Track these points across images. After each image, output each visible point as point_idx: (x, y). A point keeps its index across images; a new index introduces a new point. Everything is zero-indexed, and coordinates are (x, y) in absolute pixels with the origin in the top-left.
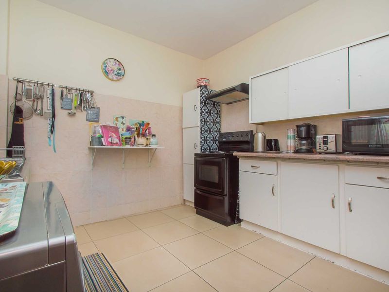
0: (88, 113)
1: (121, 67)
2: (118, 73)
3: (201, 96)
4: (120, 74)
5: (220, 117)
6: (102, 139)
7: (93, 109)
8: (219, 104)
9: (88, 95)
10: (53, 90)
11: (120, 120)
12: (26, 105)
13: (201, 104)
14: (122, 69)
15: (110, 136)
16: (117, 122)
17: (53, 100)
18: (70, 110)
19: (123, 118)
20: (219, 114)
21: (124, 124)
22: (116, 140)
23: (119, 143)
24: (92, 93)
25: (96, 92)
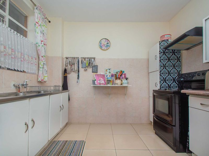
0: (92, 69)
1: (109, 42)
2: (107, 46)
3: (161, 48)
4: (108, 46)
5: (180, 61)
6: (95, 81)
7: (95, 67)
8: (179, 51)
9: (93, 60)
10: (78, 60)
11: (108, 71)
12: (69, 68)
13: (160, 54)
14: (109, 43)
15: (99, 79)
16: (106, 72)
17: (78, 64)
18: (85, 68)
19: (110, 69)
20: (179, 59)
21: (110, 73)
22: (103, 82)
23: (104, 83)
24: (94, 58)
25: (97, 57)
